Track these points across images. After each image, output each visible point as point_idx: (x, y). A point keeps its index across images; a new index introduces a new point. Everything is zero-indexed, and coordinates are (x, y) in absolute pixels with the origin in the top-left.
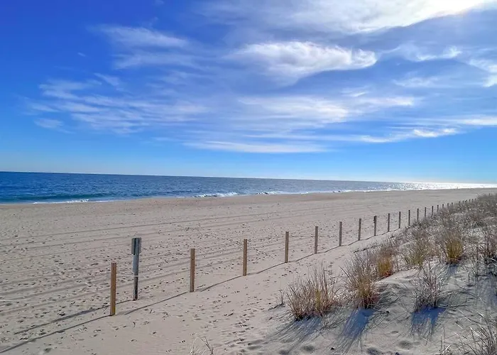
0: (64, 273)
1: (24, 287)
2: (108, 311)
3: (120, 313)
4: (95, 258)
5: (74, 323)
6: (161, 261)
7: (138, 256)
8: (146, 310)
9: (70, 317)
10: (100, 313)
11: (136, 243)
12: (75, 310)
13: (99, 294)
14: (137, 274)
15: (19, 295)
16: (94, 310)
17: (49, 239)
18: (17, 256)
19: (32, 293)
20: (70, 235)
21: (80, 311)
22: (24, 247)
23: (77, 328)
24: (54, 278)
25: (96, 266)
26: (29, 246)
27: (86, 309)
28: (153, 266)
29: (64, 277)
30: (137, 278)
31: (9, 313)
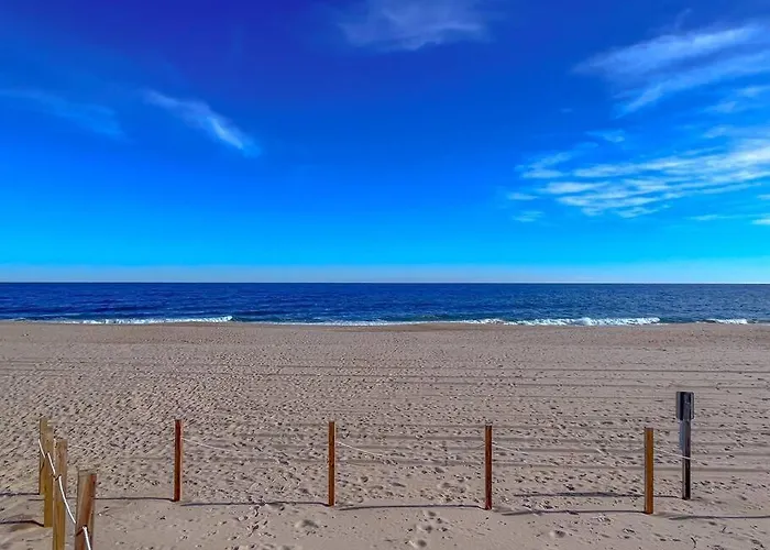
0: (564, 428)
1: (518, 436)
2: (641, 503)
3: (662, 514)
4: (606, 412)
5: (589, 507)
6: (729, 440)
7: (688, 424)
8: (713, 524)
9: (581, 495)
10: (626, 504)
11: (684, 402)
12: (588, 487)
13: (621, 473)
14: (688, 454)
15: (513, 445)
16: (616, 495)
17: (540, 375)
18: (504, 392)
19: (527, 445)
20: (567, 373)
21: (595, 491)
22: (511, 381)
23: (594, 516)
24: (552, 432)
25: (610, 426)
26: (518, 381)
27: (602, 490)
28: (712, 447)
29: (565, 432)
30: (688, 462)
31: (505, 465)
